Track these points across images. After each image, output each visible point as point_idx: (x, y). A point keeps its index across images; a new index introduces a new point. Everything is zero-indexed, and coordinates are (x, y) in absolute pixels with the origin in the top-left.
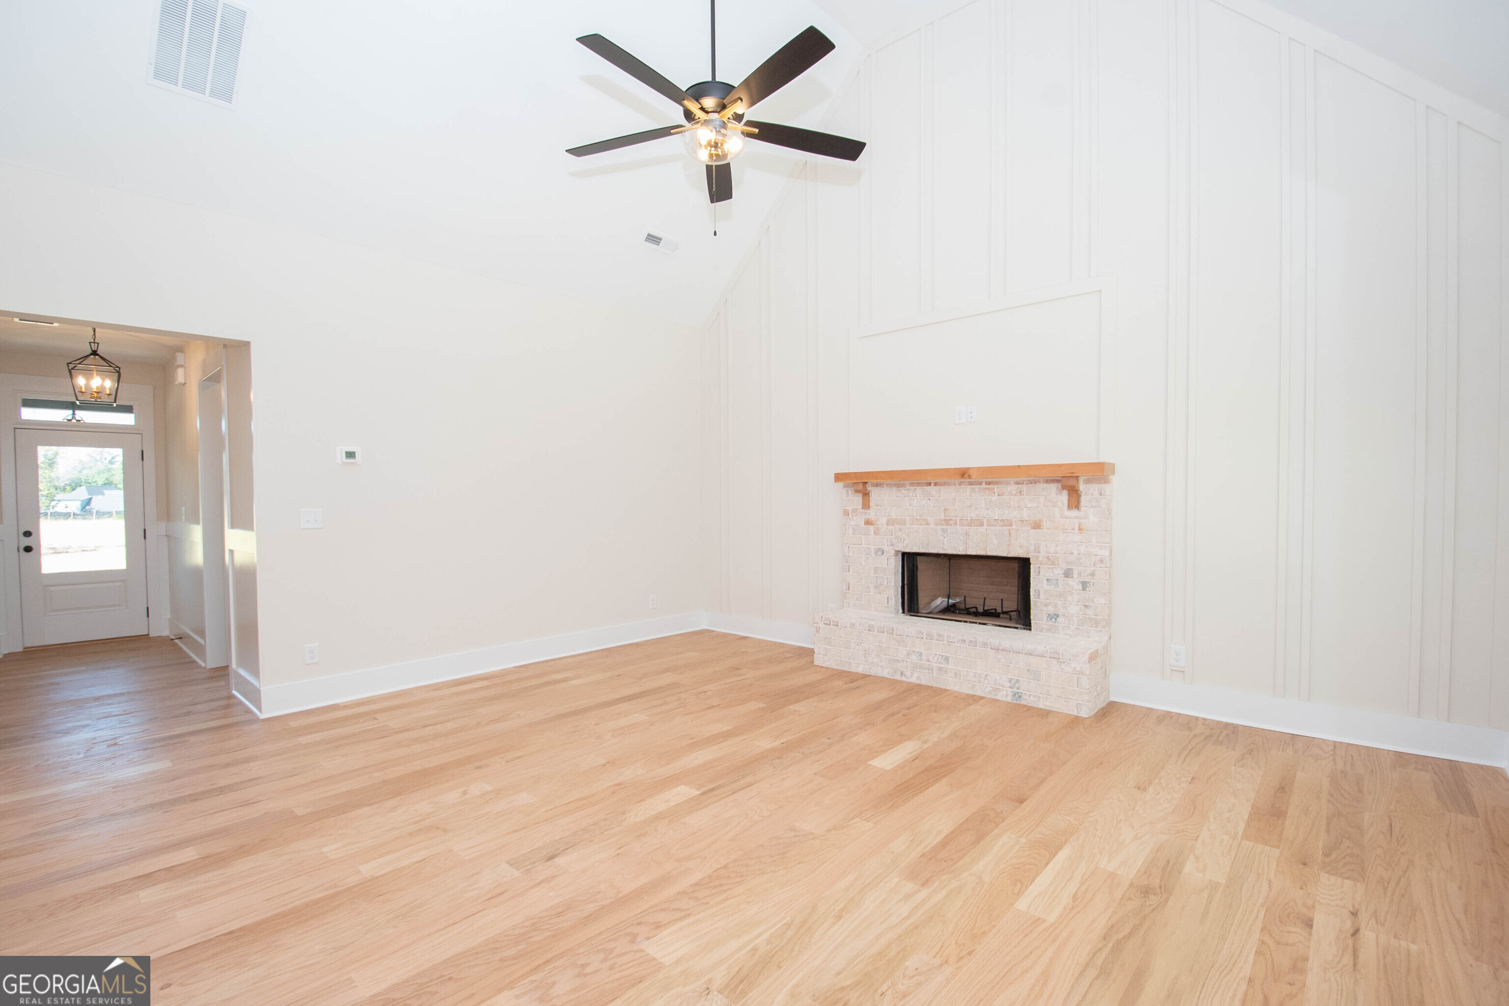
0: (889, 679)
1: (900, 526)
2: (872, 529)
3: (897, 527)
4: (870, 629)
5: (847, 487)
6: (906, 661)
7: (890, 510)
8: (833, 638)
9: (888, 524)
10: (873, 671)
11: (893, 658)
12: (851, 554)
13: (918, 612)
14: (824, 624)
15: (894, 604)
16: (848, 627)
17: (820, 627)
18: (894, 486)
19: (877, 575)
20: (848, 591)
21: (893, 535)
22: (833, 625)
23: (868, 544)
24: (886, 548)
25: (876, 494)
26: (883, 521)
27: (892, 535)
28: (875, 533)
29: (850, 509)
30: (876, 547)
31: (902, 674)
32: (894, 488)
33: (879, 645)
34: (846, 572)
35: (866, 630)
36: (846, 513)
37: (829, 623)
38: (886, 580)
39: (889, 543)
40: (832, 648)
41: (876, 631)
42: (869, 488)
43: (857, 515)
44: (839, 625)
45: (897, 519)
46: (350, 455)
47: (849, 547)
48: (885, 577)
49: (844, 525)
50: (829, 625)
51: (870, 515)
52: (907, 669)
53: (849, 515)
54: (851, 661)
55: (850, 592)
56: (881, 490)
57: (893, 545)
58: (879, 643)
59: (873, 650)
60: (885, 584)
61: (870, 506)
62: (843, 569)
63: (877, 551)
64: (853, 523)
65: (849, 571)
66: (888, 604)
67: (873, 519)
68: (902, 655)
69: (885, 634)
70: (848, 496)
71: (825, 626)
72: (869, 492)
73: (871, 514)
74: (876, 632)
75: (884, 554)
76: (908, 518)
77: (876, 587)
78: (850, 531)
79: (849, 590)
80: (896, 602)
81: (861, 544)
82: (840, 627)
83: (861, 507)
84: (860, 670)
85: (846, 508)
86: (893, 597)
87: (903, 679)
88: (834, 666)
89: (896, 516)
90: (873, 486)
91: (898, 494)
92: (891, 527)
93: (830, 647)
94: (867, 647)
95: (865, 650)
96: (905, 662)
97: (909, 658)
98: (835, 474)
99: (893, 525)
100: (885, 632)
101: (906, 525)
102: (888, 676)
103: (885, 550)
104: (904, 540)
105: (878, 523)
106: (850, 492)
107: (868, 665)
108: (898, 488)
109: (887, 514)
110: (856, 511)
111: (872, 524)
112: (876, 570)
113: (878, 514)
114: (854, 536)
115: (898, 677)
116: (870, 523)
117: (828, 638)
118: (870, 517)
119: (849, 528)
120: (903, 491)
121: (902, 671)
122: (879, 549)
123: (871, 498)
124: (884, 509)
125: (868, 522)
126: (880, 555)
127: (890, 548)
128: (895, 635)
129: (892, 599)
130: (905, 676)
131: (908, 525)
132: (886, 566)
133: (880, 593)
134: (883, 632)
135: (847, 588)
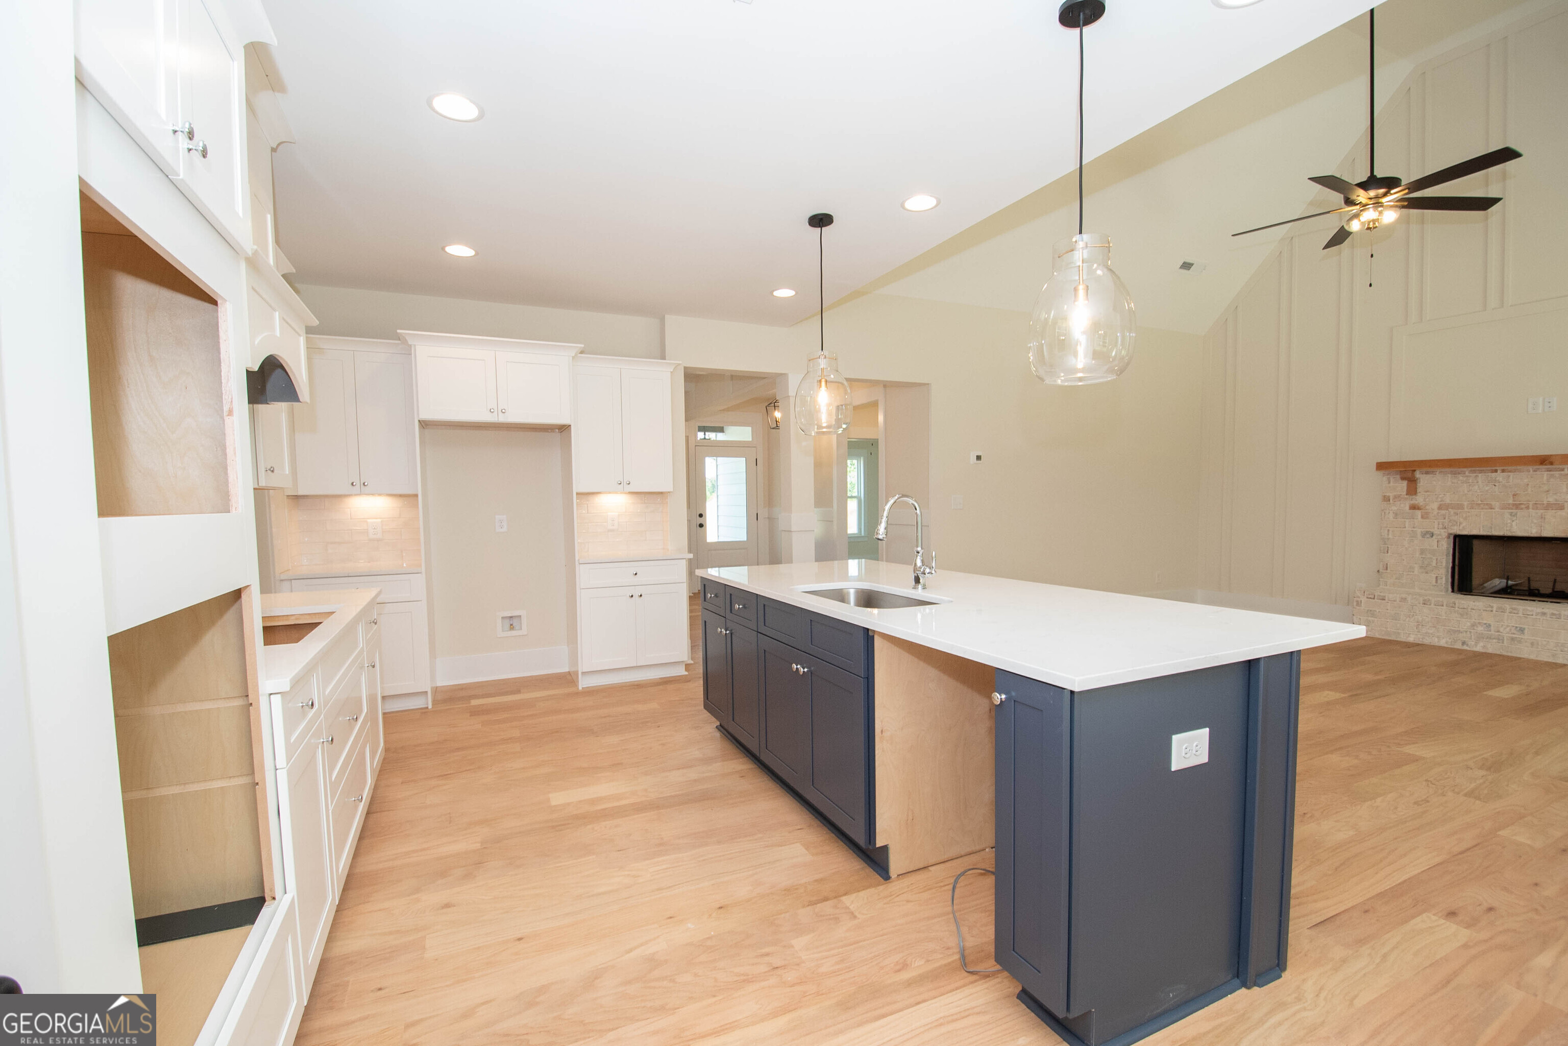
0: (1448, 648)
1: (1456, 511)
2: (1418, 513)
3: (1452, 511)
4: (1426, 603)
5: (1388, 475)
6: (1470, 632)
7: (1443, 495)
8: (1378, 611)
9: (1440, 508)
10: (1427, 641)
11: (1454, 629)
12: (1390, 536)
13: (1471, 592)
14: (1367, 598)
15: (1444, 583)
16: (1398, 600)
17: (1361, 601)
18: (1449, 473)
19: (1423, 556)
20: (1385, 571)
21: (1447, 519)
22: (1377, 599)
23: (1414, 528)
24: (1436, 531)
25: (1424, 480)
26: (1435, 506)
27: (1445, 518)
28: (1422, 517)
29: (1391, 495)
30: (1423, 530)
31: (1464, 643)
32: (1450, 475)
33: (1436, 618)
34: (1384, 553)
35: (1420, 604)
36: (1386, 499)
37: (1372, 597)
38: (1434, 561)
39: (1441, 526)
40: (1376, 619)
41: (1432, 604)
42: (1418, 474)
43: (1400, 501)
44: (1386, 598)
45: (1452, 503)
46: (979, 458)
47: (1388, 530)
48: (1434, 558)
49: (1383, 510)
50: (1374, 598)
51: (1416, 501)
52: (1471, 639)
53: (1389, 500)
54: (1400, 631)
55: (1388, 571)
56: (1433, 477)
57: (1445, 528)
58: (1437, 615)
59: (1428, 622)
60: (1434, 564)
61: (1418, 492)
62: (1380, 550)
63: (1425, 534)
64: (1394, 508)
65: (1388, 553)
66: (1436, 582)
67: (1421, 504)
68: (1464, 626)
69: (1445, 607)
70: (1389, 483)
71: (1368, 599)
72: (1417, 479)
73: (1419, 500)
74: (1432, 606)
75: (1434, 537)
76: (1466, 503)
77: (1421, 567)
78: (1391, 516)
79: (1387, 569)
80: (1447, 581)
81: (1405, 527)
82: (1387, 601)
83: (1405, 493)
84: (1411, 639)
85: (1386, 494)
86: (1444, 576)
87: (1465, 647)
88: (1377, 636)
89: (1451, 501)
90: (1422, 474)
91: (1455, 481)
92: (1443, 512)
93: (1373, 619)
94: (1420, 619)
95: (1418, 622)
96: (1468, 633)
97: (1474, 629)
98: (1377, 463)
99: (1447, 509)
100: (1445, 606)
101: (1464, 509)
102: (1446, 646)
103: (1435, 532)
104: (1460, 523)
105: (1427, 507)
106: (1392, 480)
107: (1421, 635)
108: (1453, 475)
109: (1440, 500)
110: (1400, 496)
111: (1419, 509)
112: (1422, 552)
113: (1427, 500)
114: (1395, 520)
115: (1458, 646)
116: (1416, 507)
117: (1371, 611)
118: (1417, 502)
119: (1389, 512)
120: (1461, 478)
121: (1465, 641)
122: (1427, 532)
123: (1418, 484)
124: (1436, 494)
125: (1414, 507)
126: (1427, 538)
127: (1443, 531)
128: (1457, 609)
129: (1441, 578)
130: (1467, 645)
131: (1466, 510)
132: (1435, 547)
133: (1427, 573)
134: (1443, 606)
135: (1385, 568)
